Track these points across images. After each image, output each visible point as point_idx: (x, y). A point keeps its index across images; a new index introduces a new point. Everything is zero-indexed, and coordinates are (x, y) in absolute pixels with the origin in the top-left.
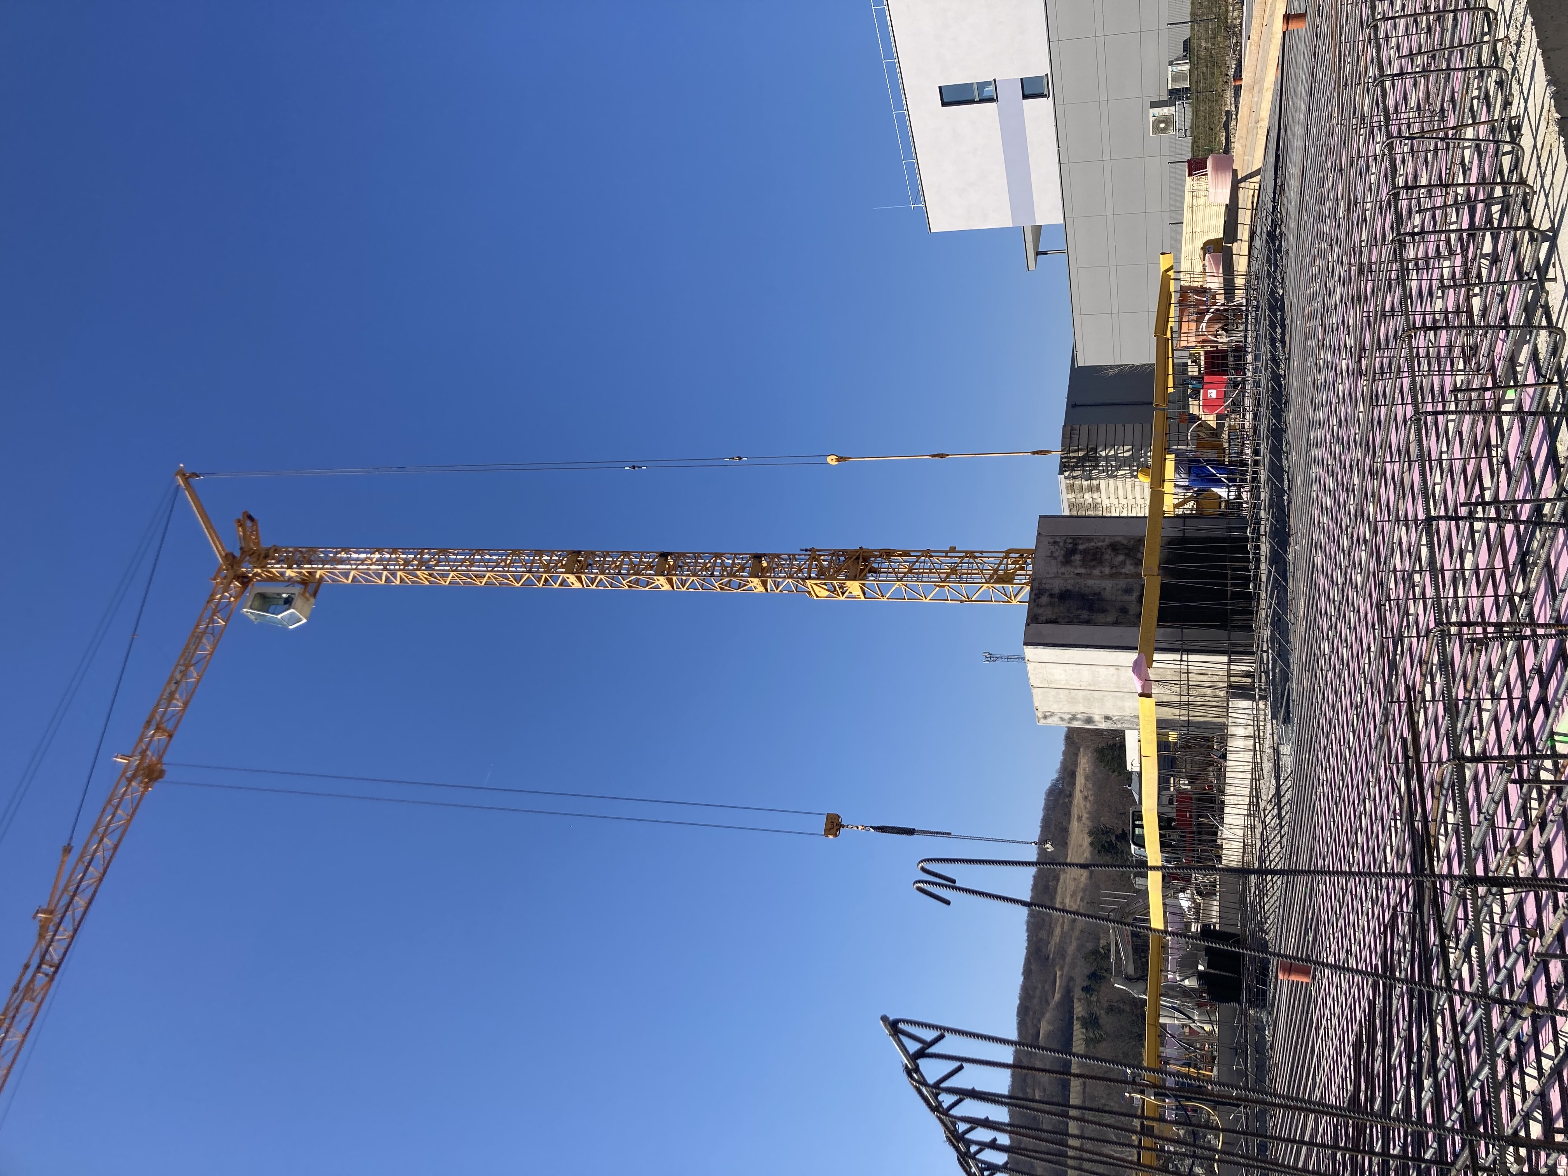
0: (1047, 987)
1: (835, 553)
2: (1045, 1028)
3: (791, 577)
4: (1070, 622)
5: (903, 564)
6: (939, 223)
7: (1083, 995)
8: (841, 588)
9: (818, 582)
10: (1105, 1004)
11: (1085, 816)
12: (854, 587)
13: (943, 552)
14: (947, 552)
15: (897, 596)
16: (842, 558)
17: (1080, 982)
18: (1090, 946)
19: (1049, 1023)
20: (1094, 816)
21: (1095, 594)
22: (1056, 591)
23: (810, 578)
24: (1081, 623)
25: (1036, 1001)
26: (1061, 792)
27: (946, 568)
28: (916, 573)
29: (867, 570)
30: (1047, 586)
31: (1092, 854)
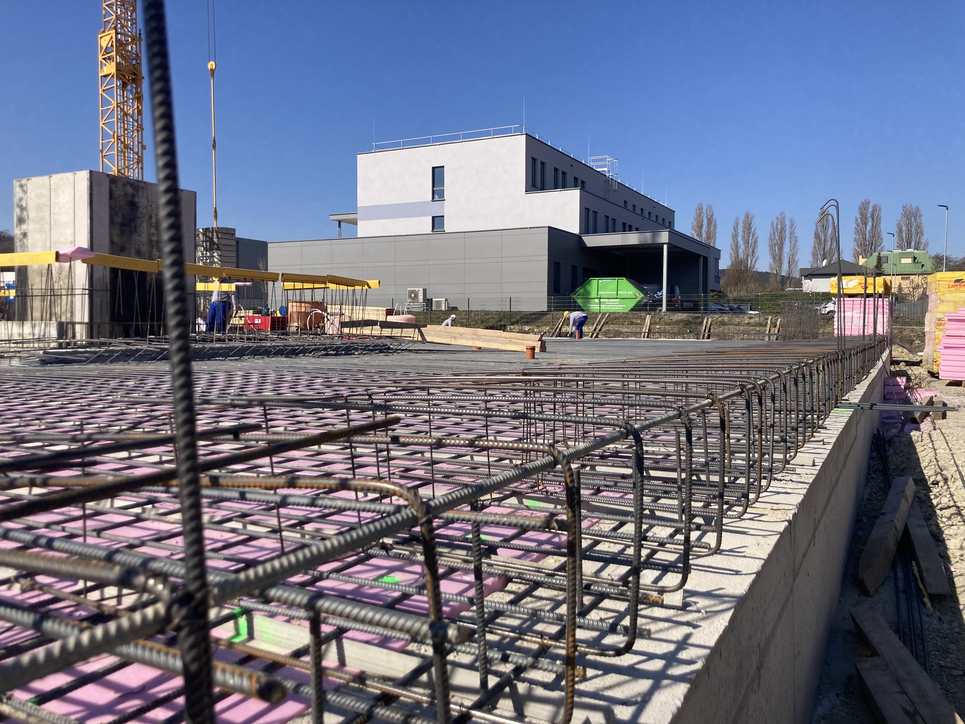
1: (138, 57)
3: (117, 18)
4: (111, 208)
5: (131, 109)
6: (363, 160)
8: (109, 58)
9: (114, 40)
12: (110, 68)
13: (142, 140)
14: (141, 143)
15: (105, 102)
16: (134, 62)
21: (136, 228)
22: (137, 200)
23: (117, 34)
27: (128, 142)
28: (124, 118)
29: (125, 80)
30: (140, 193)
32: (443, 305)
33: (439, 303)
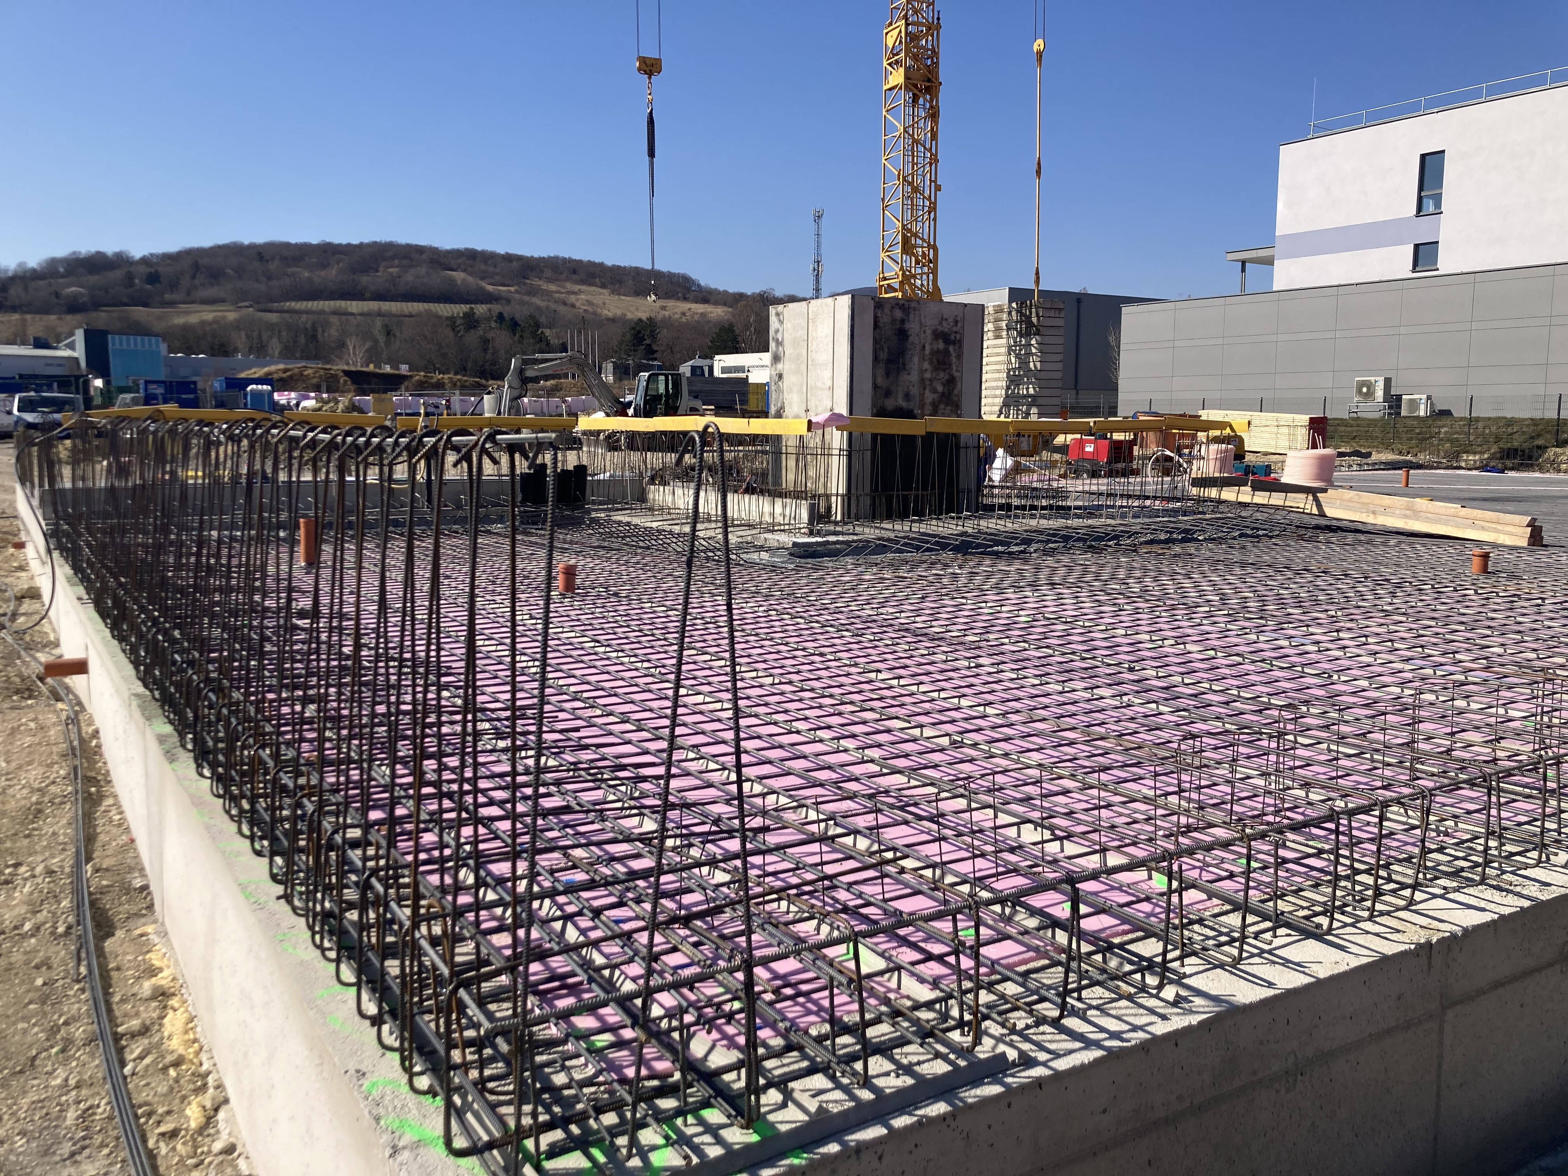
0: (497, 278)
1: (935, 53)
2: (459, 276)
4: (875, 341)
5: (923, 133)
6: (1289, 155)
7: (495, 314)
8: (897, 62)
9: (903, 34)
10: (490, 335)
11: (667, 313)
12: (897, 77)
13: (936, 177)
14: (935, 181)
15: (888, 127)
16: (929, 62)
17: (507, 310)
18: (543, 320)
19: (464, 280)
20: (668, 323)
21: (904, 364)
22: (907, 326)
23: (907, 25)
24: (875, 351)
25: (482, 267)
26: (688, 290)
27: (918, 181)
28: (913, 148)
29: (917, 92)
30: (912, 316)
31: (631, 320)
32: (1422, 407)
33: (1414, 404)
